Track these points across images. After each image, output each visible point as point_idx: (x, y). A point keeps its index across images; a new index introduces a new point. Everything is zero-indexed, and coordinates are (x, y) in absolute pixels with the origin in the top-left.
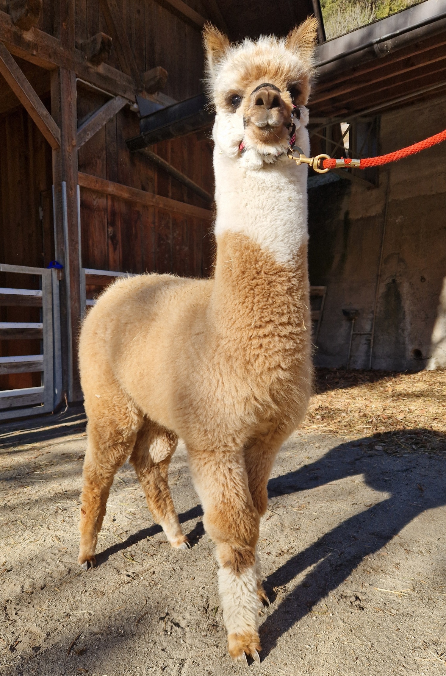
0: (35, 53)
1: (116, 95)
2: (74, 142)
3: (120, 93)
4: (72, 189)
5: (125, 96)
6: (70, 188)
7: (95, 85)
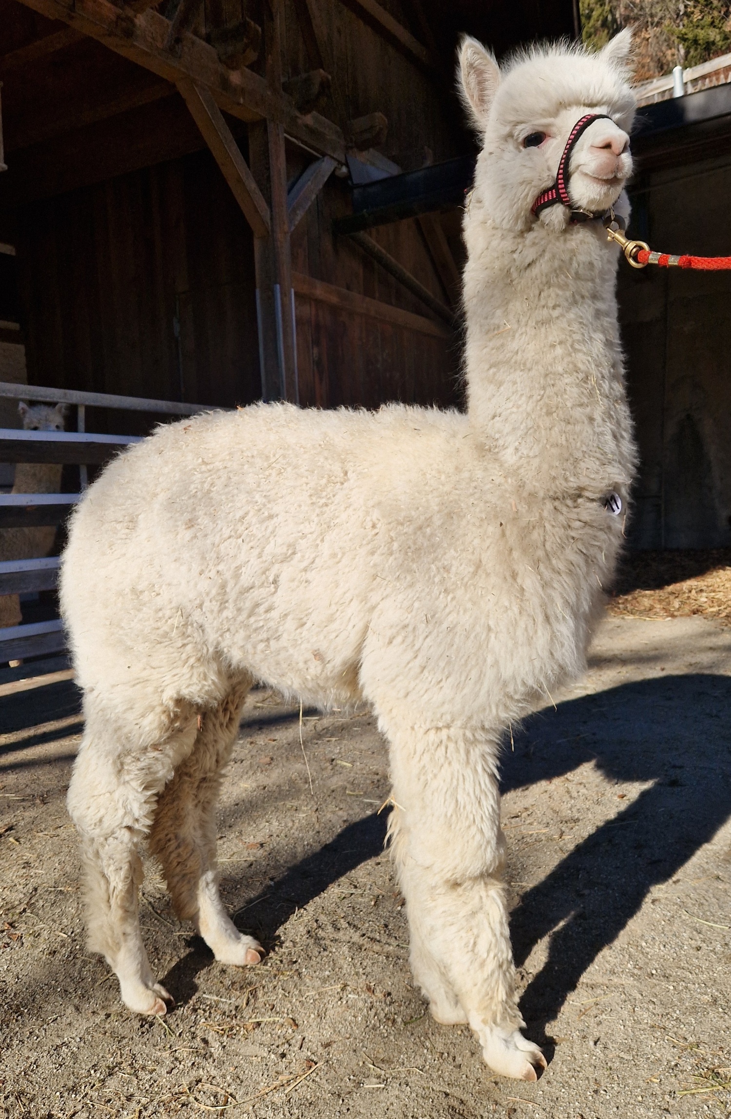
0: (242, 101)
1: (324, 155)
2: (286, 227)
3: (329, 152)
4: (285, 295)
5: (335, 156)
6: (284, 294)
7: (303, 142)
